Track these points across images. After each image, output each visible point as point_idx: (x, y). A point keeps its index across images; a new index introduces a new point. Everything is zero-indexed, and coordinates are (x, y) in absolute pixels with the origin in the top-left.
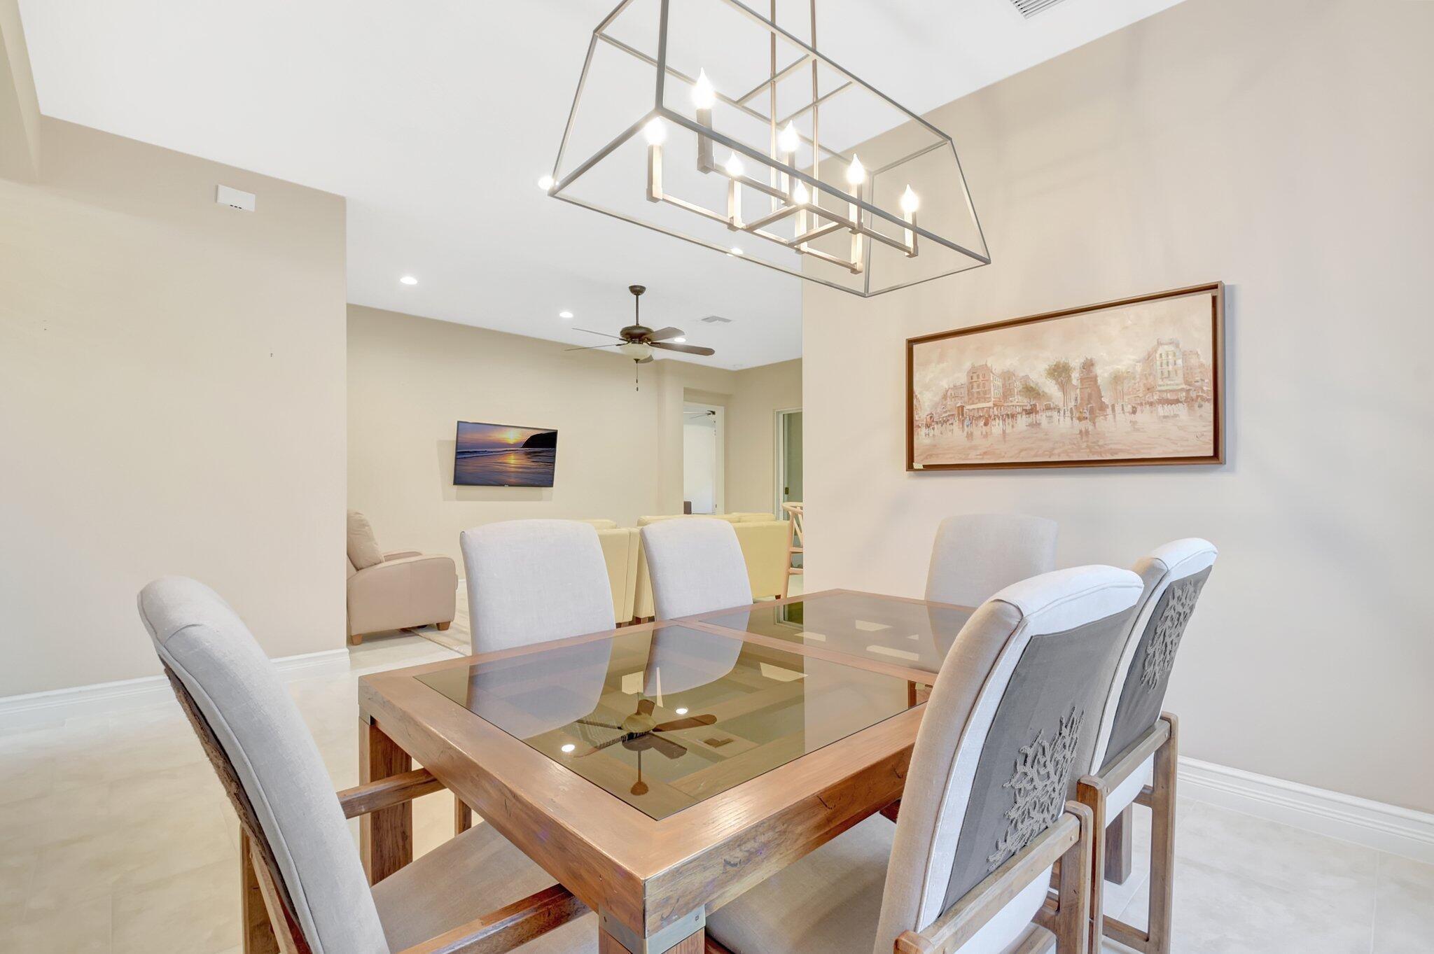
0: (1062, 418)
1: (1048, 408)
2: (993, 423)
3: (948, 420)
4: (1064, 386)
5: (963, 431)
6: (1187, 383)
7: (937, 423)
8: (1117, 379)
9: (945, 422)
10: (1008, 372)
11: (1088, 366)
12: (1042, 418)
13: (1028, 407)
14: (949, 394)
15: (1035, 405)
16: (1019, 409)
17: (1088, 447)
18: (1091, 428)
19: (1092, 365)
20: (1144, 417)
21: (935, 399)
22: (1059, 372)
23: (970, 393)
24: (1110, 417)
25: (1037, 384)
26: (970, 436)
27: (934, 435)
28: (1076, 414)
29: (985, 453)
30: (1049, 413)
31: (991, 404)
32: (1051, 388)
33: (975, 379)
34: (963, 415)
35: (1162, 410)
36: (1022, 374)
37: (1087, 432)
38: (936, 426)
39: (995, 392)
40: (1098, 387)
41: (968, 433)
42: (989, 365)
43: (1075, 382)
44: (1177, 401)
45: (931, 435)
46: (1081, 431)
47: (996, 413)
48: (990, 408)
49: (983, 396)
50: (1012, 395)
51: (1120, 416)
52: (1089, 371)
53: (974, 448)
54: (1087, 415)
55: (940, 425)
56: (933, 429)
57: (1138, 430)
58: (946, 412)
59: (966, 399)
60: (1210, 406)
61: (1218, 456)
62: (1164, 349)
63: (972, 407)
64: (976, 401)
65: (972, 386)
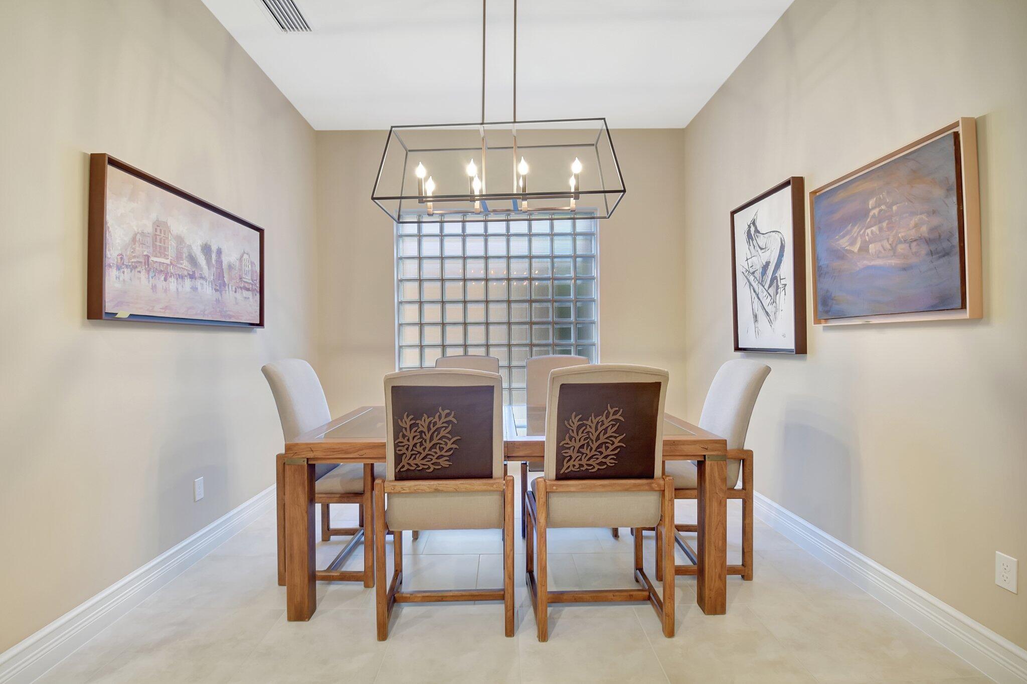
0: (208, 287)
1: (202, 278)
2: (170, 279)
3: (136, 267)
4: (208, 262)
5: (149, 282)
6: (252, 280)
7: (127, 266)
8: (230, 267)
9: (134, 268)
10: (180, 237)
11: (219, 252)
12: (198, 283)
13: (191, 273)
14: (137, 238)
15: (195, 271)
16: (186, 273)
17: (220, 311)
18: (220, 298)
19: (221, 253)
20: (238, 295)
21: (125, 239)
22: (206, 249)
23: (154, 246)
24: (227, 292)
25: (196, 256)
26: (154, 288)
27: (124, 280)
28: (214, 286)
29: (165, 307)
30: (202, 282)
31: (168, 262)
32: (202, 260)
33: (158, 233)
34: (148, 265)
35: (245, 293)
36: (188, 243)
37: (219, 300)
38: (125, 270)
39: (172, 253)
40: (223, 269)
41: (152, 284)
42: (168, 224)
43: (214, 262)
44: (249, 290)
45: (121, 279)
46: (216, 299)
47: (172, 271)
48: (168, 265)
49: (162, 252)
50: (182, 259)
51: (231, 292)
52: (220, 257)
53: (158, 300)
54: (218, 288)
55: (129, 270)
56: (123, 272)
57: (237, 304)
58: (134, 257)
59: (151, 249)
60: (258, 295)
61: (261, 324)
62: (245, 256)
63: (155, 259)
64: (159, 255)
65: (156, 238)
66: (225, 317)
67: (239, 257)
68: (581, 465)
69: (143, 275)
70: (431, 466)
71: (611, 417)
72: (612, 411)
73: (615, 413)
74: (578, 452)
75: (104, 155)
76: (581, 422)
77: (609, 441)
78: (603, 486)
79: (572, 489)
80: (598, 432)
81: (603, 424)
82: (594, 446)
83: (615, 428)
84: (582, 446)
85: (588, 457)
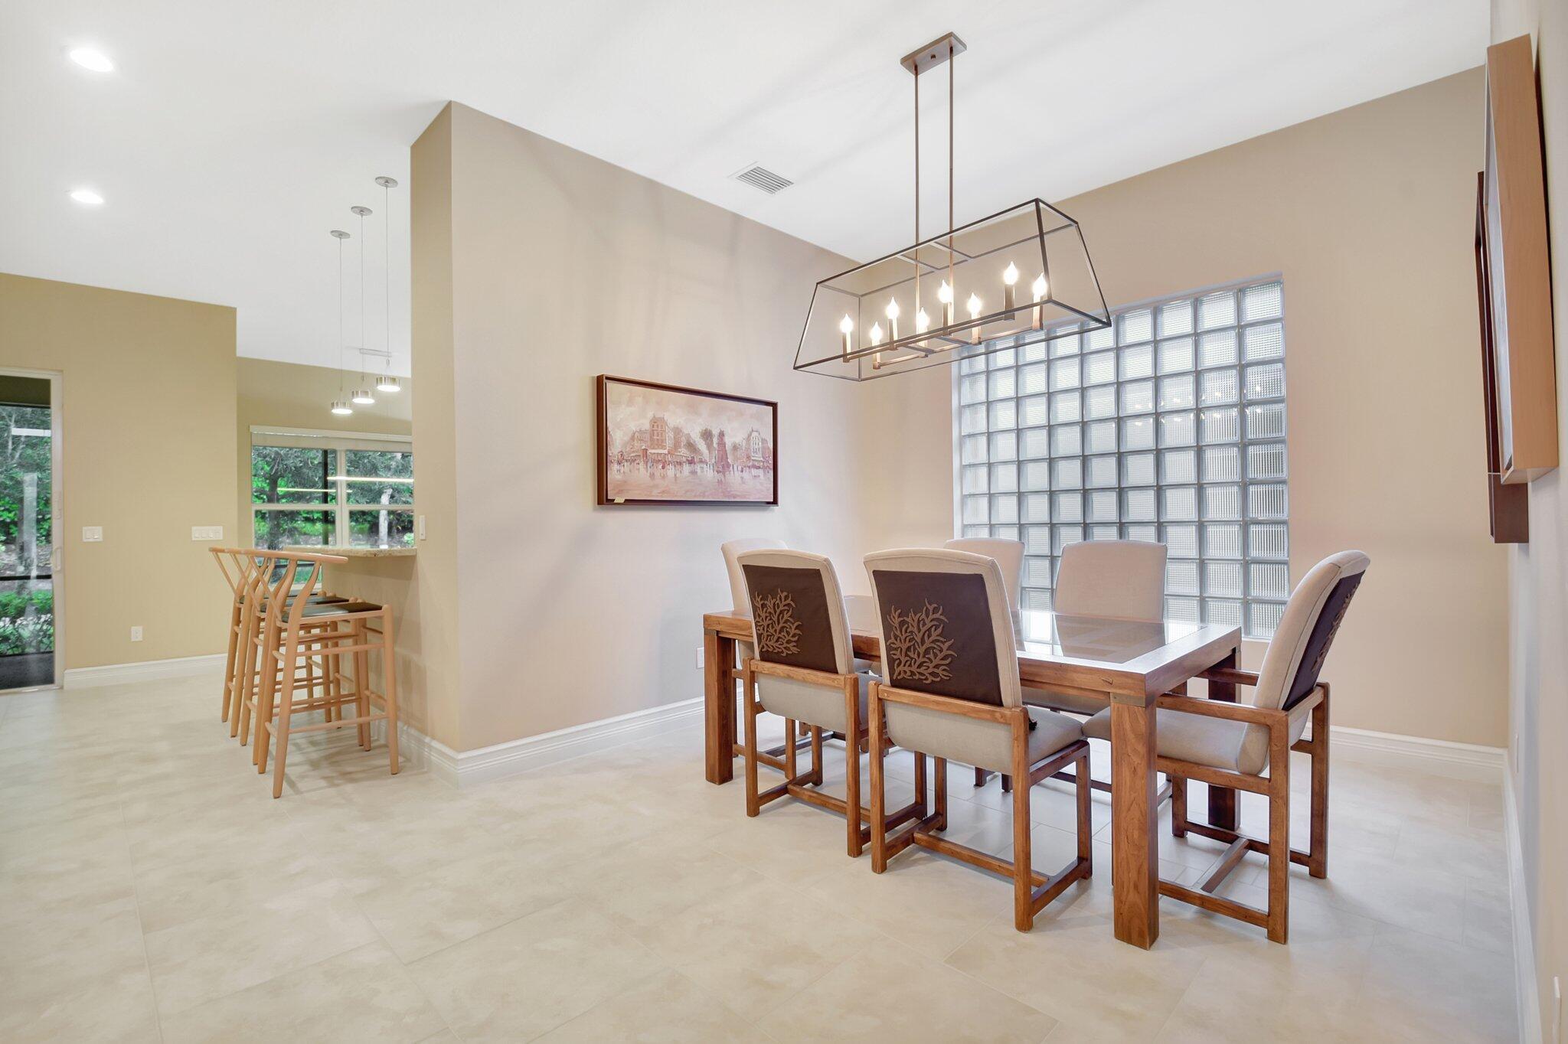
0: (708, 470)
1: (701, 461)
2: (668, 467)
4: (709, 446)
5: (647, 472)
6: (763, 457)
7: (627, 461)
8: (735, 448)
9: (634, 461)
10: (677, 428)
11: (722, 435)
12: (698, 467)
13: (690, 459)
14: (636, 436)
15: (694, 456)
16: (684, 459)
17: (723, 492)
18: (723, 479)
19: (723, 435)
20: (746, 475)
21: (625, 439)
22: (707, 436)
23: (652, 439)
24: (732, 472)
25: (695, 442)
26: (652, 476)
27: (624, 472)
28: (716, 468)
29: (663, 492)
30: (702, 465)
31: (666, 451)
32: (702, 446)
33: (655, 428)
34: (646, 457)
35: (754, 472)
36: (686, 432)
37: (721, 482)
38: (626, 463)
39: (669, 443)
40: (726, 451)
42: (665, 419)
43: (715, 445)
44: (759, 468)
45: (622, 471)
46: (718, 481)
47: (670, 459)
48: (665, 454)
49: (660, 444)
50: (680, 447)
51: (736, 473)
52: (722, 440)
53: (656, 486)
54: (721, 470)
55: (629, 463)
56: (623, 466)
57: (744, 483)
58: (633, 452)
59: (649, 443)
60: (771, 472)
61: (775, 502)
62: (754, 434)
63: (653, 451)
64: (656, 447)
65: (653, 433)
66: (729, 497)
67: (747, 436)
68: (913, 673)
69: (642, 466)
70: (784, 650)
71: (931, 617)
72: (931, 608)
73: (935, 611)
74: (906, 655)
75: (602, 375)
76: (902, 619)
77: (935, 646)
78: (938, 703)
79: (905, 701)
80: (922, 633)
81: (924, 624)
82: (922, 650)
83: (939, 631)
84: (909, 649)
85: (917, 664)
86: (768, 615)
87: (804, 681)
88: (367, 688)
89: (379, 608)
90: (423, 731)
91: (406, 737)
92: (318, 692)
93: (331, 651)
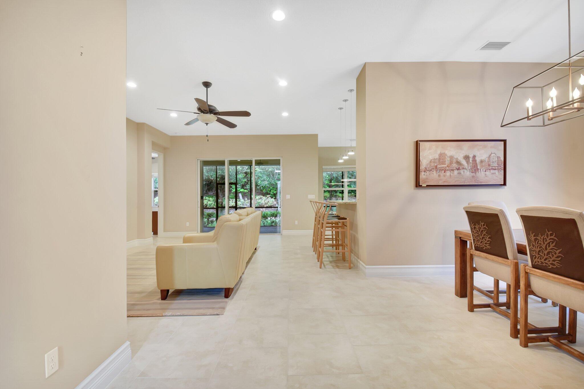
0: (467, 172)
1: (463, 168)
2: (447, 172)
3: (432, 170)
4: (468, 162)
5: (437, 174)
6: (498, 165)
7: (428, 171)
8: (482, 162)
9: (431, 170)
10: (452, 156)
11: (474, 157)
12: (462, 171)
13: (458, 168)
14: (432, 161)
15: (459, 167)
16: (455, 168)
17: (474, 181)
18: (475, 175)
19: (475, 157)
20: (488, 173)
21: (427, 162)
22: (467, 158)
23: (439, 161)
24: (480, 172)
25: (460, 161)
26: (439, 176)
27: (427, 175)
28: (471, 171)
29: (445, 182)
30: (463, 170)
31: (446, 166)
32: (464, 162)
33: (441, 157)
34: (437, 169)
35: (492, 171)
36: (456, 157)
37: (474, 176)
38: (427, 172)
39: (447, 162)
40: (477, 163)
41: (438, 175)
42: (446, 153)
43: (471, 161)
44: (495, 169)
45: (426, 175)
46: (472, 176)
47: (448, 169)
48: (446, 167)
49: (444, 163)
50: (453, 163)
51: (482, 172)
52: (475, 159)
53: (441, 180)
54: (474, 171)
55: (429, 171)
56: (427, 173)
57: (486, 176)
58: (431, 167)
59: (438, 163)
60: (503, 171)
61: (505, 184)
62: (492, 155)
63: (439, 166)
64: (441, 164)
65: (440, 159)
66: (477, 183)
67: (488, 156)
68: (542, 263)
69: (435, 172)
70: (484, 247)
71: (549, 238)
72: (549, 233)
73: (551, 235)
74: (539, 254)
75: (418, 140)
76: (535, 237)
77: (553, 251)
78: (557, 278)
79: (538, 274)
80: (545, 244)
81: (546, 241)
82: (546, 252)
83: (554, 244)
84: (539, 251)
85: (544, 258)
86: (477, 231)
87: (493, 260)
88: (344, 243)
89: (346, 219)
90: (358, 258)
91: (353, 258)
92: (334, 242)
93: (337, 230)
